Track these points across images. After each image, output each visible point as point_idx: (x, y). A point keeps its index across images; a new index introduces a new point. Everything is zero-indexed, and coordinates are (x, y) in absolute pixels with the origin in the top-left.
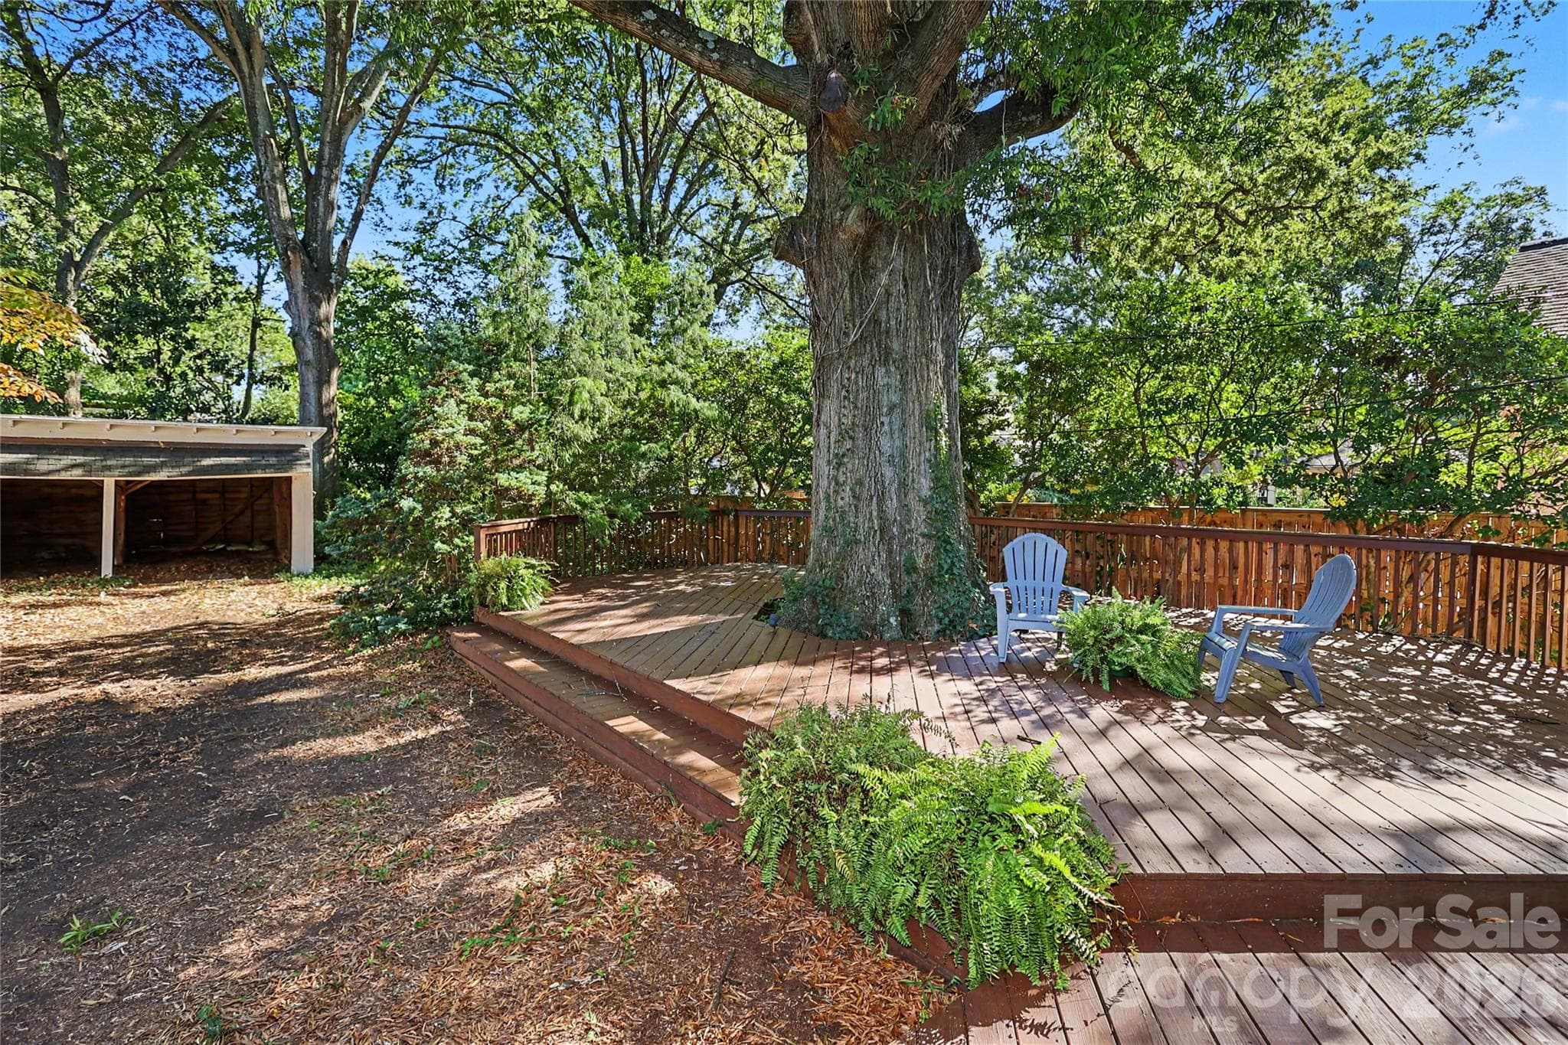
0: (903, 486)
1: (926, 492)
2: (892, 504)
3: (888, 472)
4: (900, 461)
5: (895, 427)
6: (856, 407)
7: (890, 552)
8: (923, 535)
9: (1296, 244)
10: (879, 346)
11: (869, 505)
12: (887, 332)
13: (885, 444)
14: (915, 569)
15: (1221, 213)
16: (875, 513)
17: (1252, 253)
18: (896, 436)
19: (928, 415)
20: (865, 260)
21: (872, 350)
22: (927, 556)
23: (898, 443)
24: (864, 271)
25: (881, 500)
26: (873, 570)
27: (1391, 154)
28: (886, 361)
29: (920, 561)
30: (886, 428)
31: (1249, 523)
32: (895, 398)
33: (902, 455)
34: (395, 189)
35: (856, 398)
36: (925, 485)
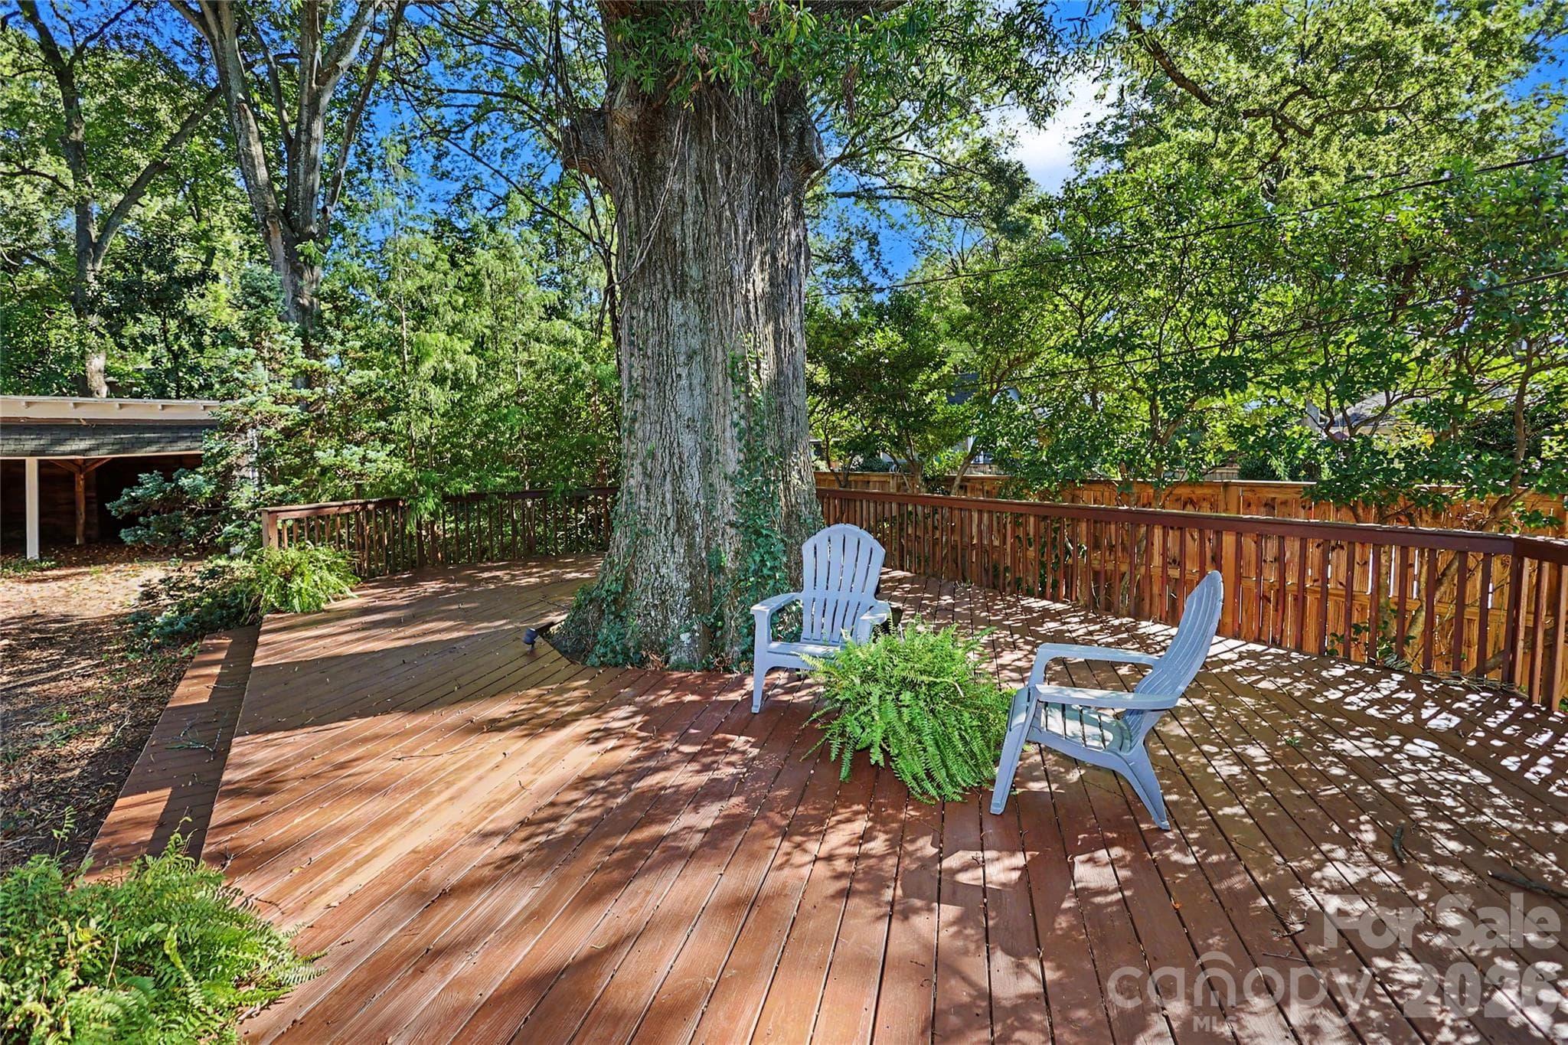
0: (708, 458)
1: (732, 468)
2: (692, 486)
3: (688, 440)
4: (704, 426)
5: (695, 382)
6: (645, 356)
7: (690, 546)
8: (732, 525)
9: (1383, 158)
10: (673, 273)
11: (662, 485)
12: (683, 253)
13: (683, 401)
14: (721, 569)
15: (1282, 125)
16: (668, 496)
17: (1327, 172)
18: (697, 392)
19: (734, 364)
20: (650, 158)
21: (663, 276)
22: (737, 552)
23: (699, 401)
24: (649, 173)
25: (678, 478)
26: (663, 571)
27: (1500, 31)
28: (683, 292)
29: (728, 562)
30: (684, 382)
31: (1233, 506)
32: (695, 343)
33: (706, 418)
34: (431, 161)
35: (645, 342)
36: (732, 458)
